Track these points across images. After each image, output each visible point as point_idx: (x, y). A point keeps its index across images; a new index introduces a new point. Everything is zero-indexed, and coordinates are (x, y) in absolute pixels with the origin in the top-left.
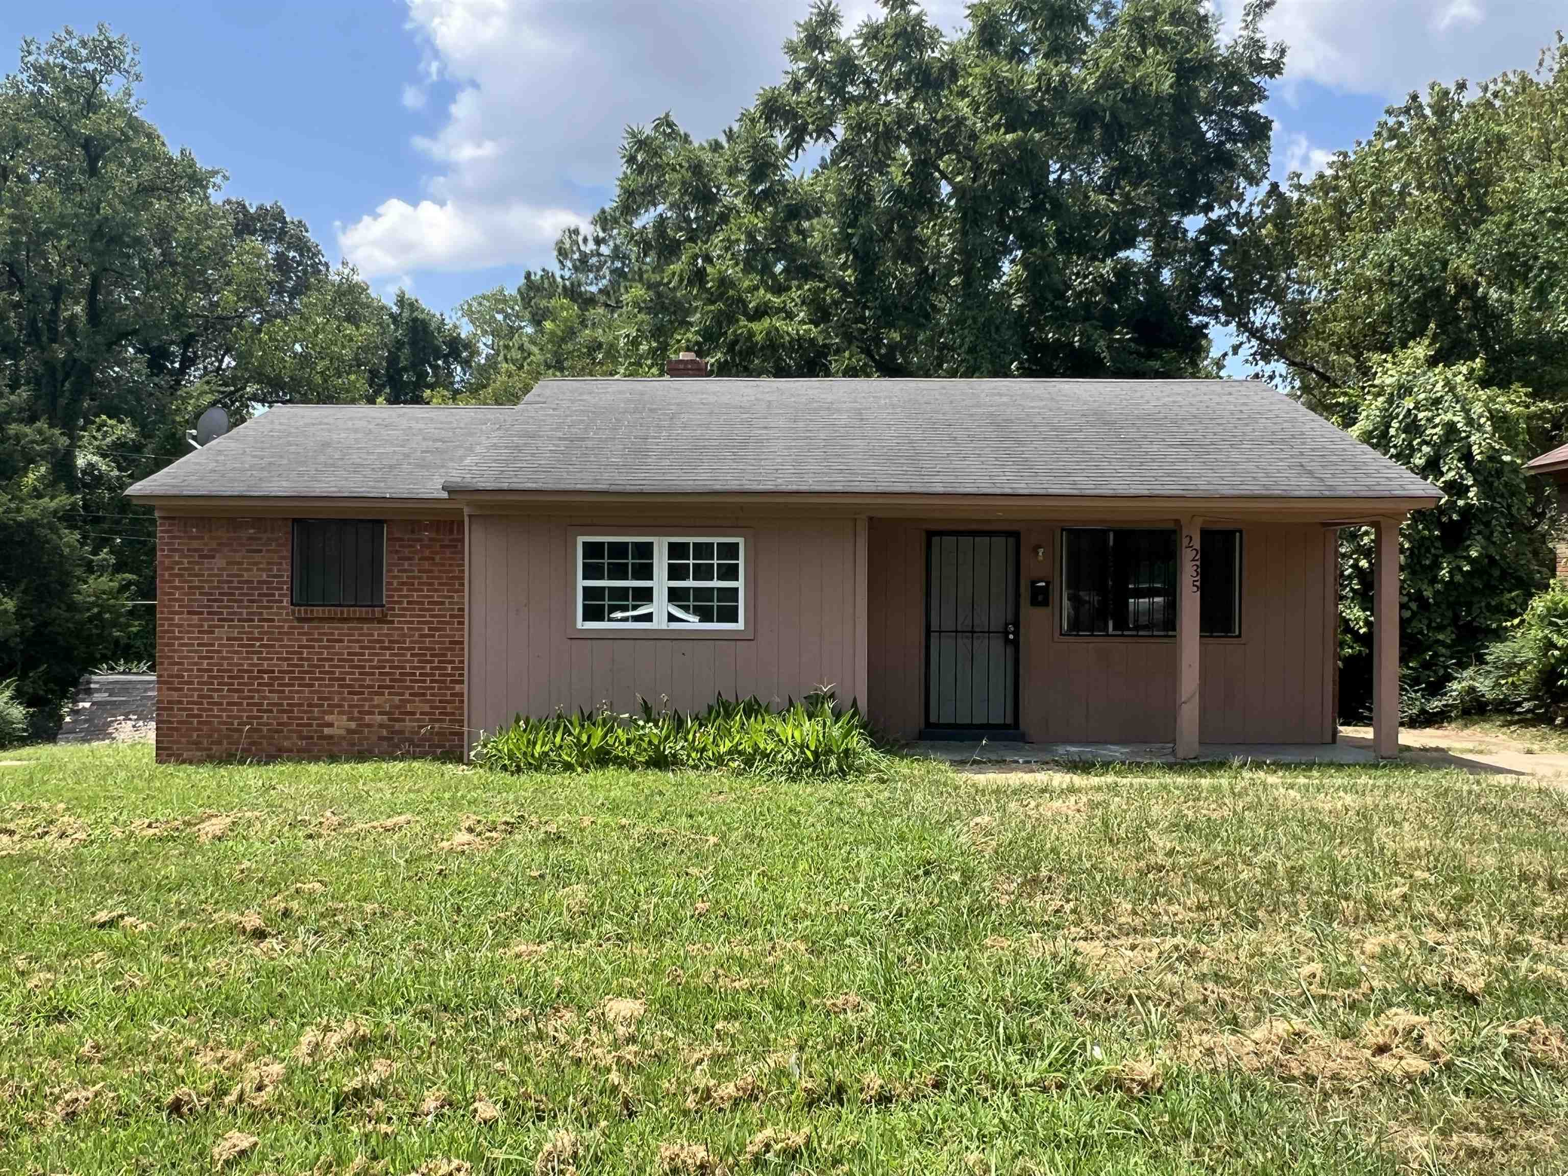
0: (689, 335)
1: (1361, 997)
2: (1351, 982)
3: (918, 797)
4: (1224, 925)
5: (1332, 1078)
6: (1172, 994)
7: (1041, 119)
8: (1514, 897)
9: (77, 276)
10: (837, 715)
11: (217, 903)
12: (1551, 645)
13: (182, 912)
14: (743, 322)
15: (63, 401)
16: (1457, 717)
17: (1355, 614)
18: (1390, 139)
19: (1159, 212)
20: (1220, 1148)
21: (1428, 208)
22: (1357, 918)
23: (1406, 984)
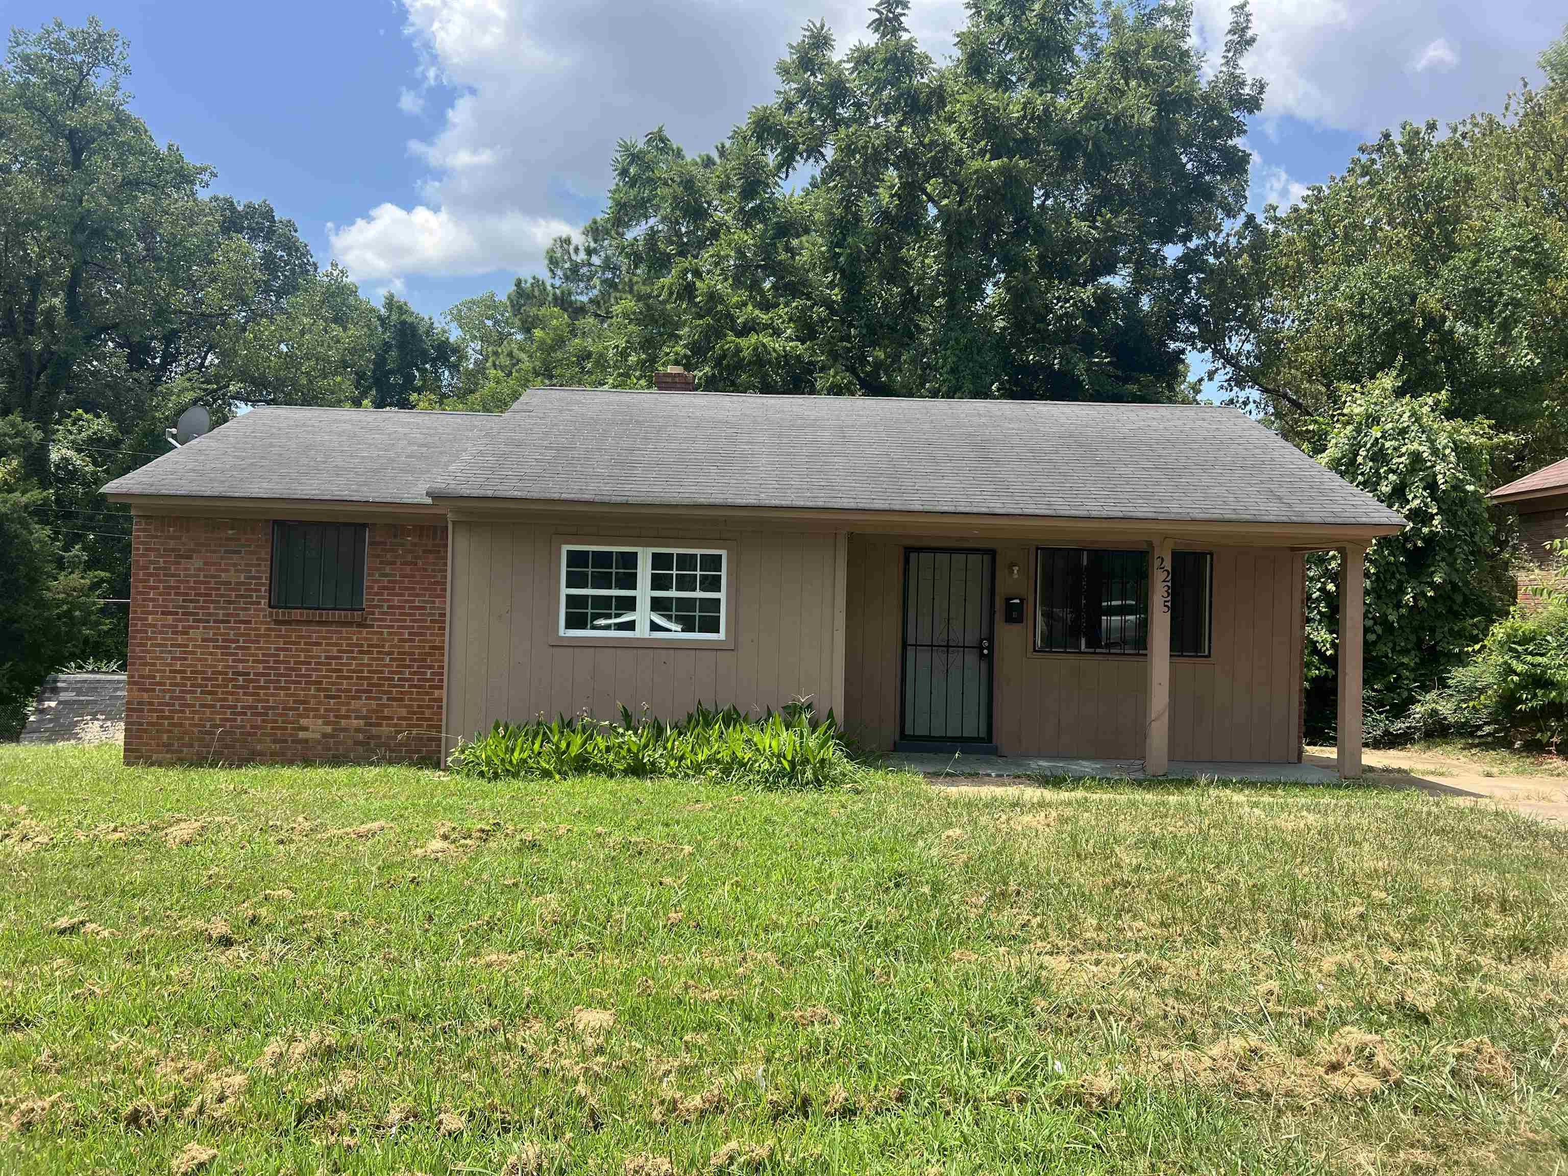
0: (678, 349)
1: (1316, 1015)
2: (1308, 1000)
3: (891, 808)
4: (1186, 941)
5: (1287, 1095)
6: (1134, 1010)
7: (1026, 146)
8: (1467, 917)
9: (56, 269)
10: (814, 725)
11: (182, 909)
12: (1509, 670)
13: (146, 919)
14: (731, 337)
15: (38, 393)
16: (1420, 739)
17: (1322, 636)
18: (1363, 175)
19: (1139, 240)
20: (1174, 1163)
21: (1398, 243)
22: (1315, 937)
23: (1361, 1004)
